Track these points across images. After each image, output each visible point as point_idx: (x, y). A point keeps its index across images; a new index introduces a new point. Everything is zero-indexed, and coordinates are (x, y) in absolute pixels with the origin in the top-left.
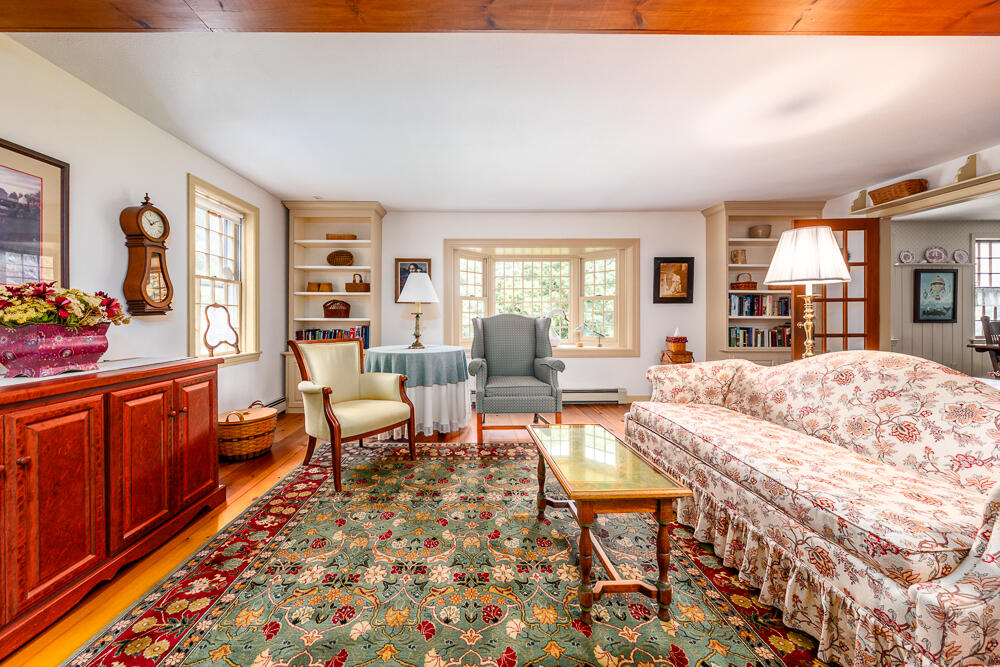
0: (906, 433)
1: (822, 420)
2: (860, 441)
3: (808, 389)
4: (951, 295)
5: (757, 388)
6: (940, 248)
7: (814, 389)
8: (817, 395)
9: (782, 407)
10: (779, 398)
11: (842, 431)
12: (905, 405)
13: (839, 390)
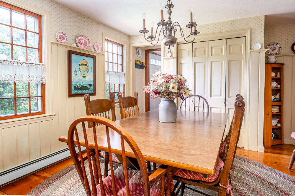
4: (92, 74)
6: (86, 37)
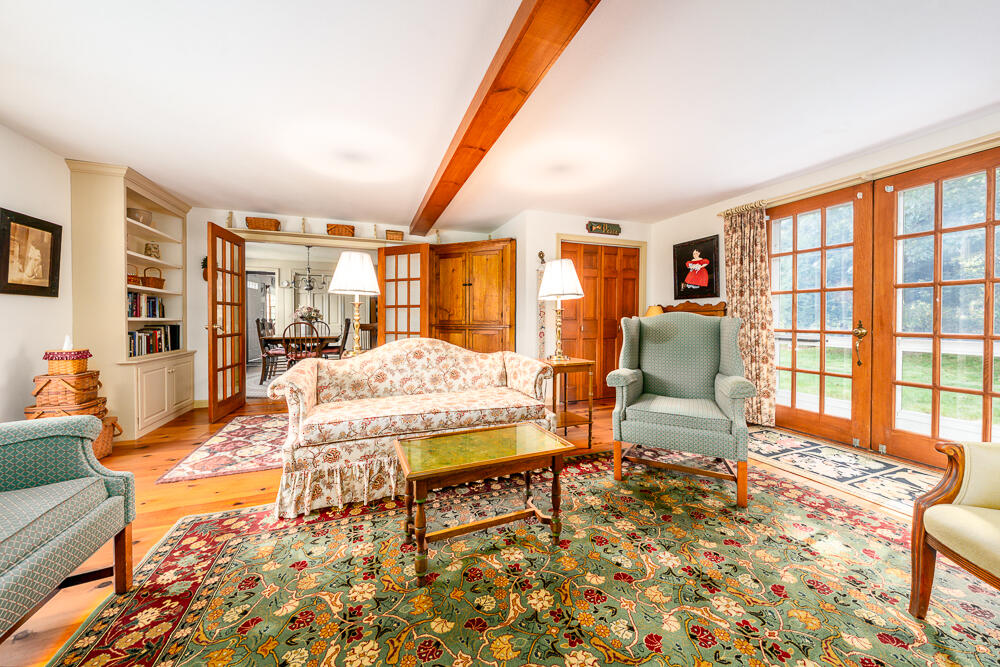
0: (455, 375)
1: (415, 383)
2: (438, 387)
3: (401, 367)
5: (356, 377)
7: (404, 365)
8: (408, 369)
9: (386, 384)
10: (381, 378)
11: (429, 386)
12: (450, 362)
13: (420, 362)
